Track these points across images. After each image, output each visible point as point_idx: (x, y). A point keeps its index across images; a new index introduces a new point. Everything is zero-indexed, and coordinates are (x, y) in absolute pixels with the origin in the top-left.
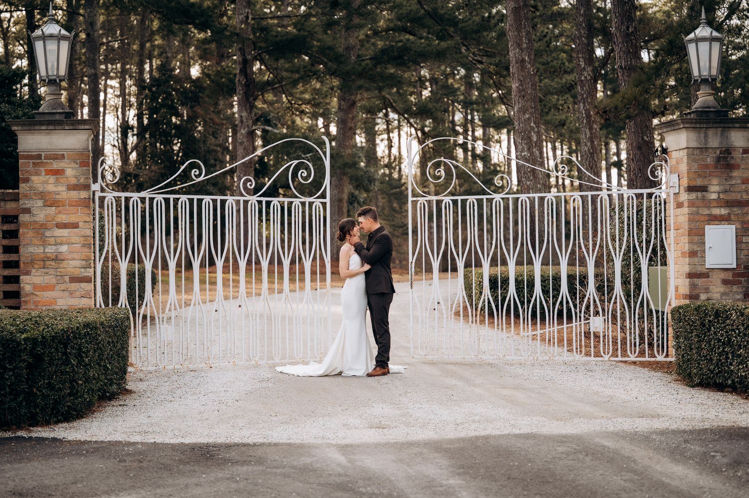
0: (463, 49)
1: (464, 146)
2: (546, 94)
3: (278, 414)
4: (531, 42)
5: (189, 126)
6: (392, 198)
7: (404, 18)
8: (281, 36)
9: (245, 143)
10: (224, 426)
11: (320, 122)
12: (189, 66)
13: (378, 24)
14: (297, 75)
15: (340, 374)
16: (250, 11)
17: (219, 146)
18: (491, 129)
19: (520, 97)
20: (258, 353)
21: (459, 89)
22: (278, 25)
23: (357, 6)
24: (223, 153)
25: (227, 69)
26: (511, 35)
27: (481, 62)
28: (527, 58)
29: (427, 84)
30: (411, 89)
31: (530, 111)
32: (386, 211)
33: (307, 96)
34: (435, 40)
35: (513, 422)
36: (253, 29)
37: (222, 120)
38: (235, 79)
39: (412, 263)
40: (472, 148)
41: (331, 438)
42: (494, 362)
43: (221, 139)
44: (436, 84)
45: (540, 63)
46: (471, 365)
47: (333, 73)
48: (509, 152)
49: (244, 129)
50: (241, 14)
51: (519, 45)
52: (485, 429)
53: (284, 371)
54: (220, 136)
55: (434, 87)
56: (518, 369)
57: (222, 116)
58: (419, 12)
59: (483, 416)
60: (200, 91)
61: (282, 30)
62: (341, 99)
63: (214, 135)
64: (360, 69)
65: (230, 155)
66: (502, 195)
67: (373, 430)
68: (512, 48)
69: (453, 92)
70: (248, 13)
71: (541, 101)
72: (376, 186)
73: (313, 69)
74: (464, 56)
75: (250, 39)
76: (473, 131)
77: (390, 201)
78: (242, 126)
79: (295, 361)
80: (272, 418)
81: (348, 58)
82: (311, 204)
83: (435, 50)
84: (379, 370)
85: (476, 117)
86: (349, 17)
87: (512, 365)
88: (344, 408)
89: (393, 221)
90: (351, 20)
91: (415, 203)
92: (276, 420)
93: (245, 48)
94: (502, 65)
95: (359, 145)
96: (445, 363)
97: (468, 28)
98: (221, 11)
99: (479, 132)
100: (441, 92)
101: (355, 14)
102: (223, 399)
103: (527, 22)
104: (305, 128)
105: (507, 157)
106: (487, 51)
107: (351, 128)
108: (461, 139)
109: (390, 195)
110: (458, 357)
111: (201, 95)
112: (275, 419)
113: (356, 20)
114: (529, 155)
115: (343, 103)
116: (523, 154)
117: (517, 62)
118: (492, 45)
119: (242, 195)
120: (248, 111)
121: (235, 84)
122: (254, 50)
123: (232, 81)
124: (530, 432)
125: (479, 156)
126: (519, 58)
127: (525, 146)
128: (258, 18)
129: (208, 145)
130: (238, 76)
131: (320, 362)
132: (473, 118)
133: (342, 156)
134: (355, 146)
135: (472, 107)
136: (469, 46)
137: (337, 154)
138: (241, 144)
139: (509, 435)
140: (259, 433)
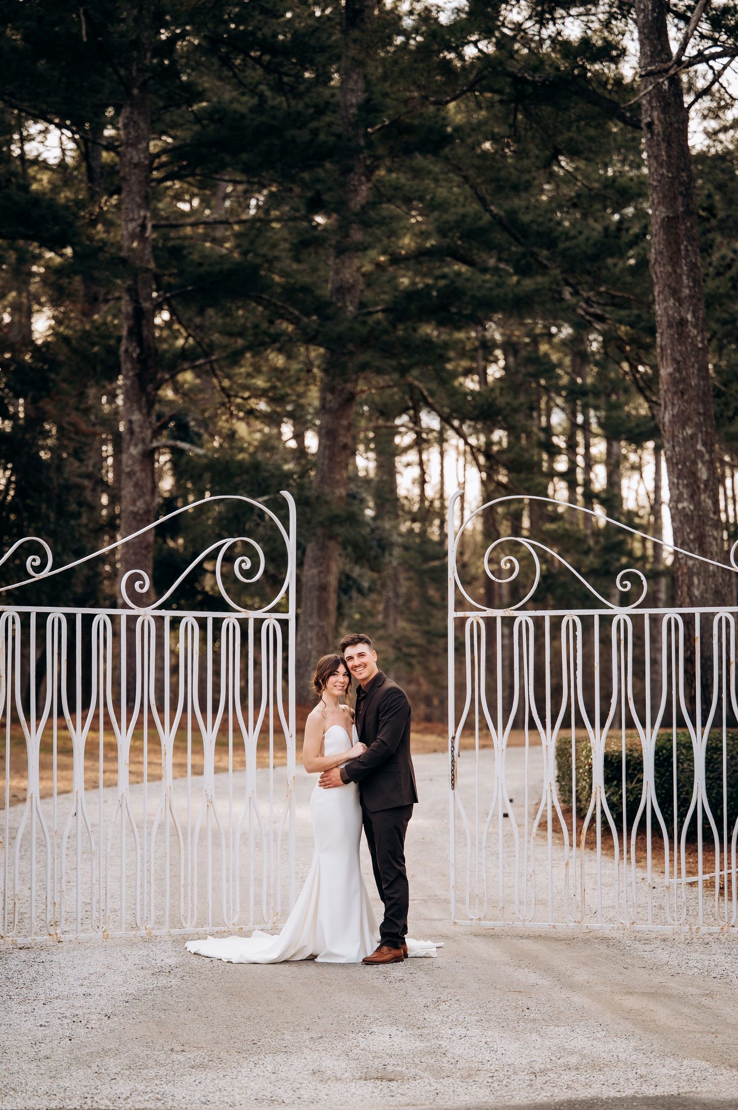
0: (567, 293)
1: (569, 476)
2: (731, 382)
3: (186, 1048)
4: (700, 285)
5: (28, 436)
6: (426, 579)
7: (451, 230)
8: (210, 265)
9: (138, 474)
10: (81, 1072)
11: (287, 430)
12: (29, 314)
13: (401, 243)
14: (240, 342)
15: (312, 958)
16: (148, 215)
17: (89, 476)
18: (623, 443)
19: (675, 393)
20: (153, 909)
21: (560, 365)
22: (205, 237)
23: (358, 207)
24: (94, 490)
25: (102, 328)
26: (659, 271)
27: (601, 319)
28: (689, 317)
29: (498, 353)
30: (465, 363)
31: (696, 420)
32: (415, 604)
33: (260, 382)
34: (511, 275)
35: (642, 1071)
36: (155, 248)
37: (94, 425)
38: (118, 348)
39: (454, 738)
40: (584, 480)
41: (287, 1101)
42: (614, 934)
43: (91, 462)
44: (516, 353)
45: (718, 320)
46: (569, 941)
47: (311, 339)
48: (657, 489)
49: (136, 445)
50: (132, 220)
51: (675, 292)
52: (588, 1085)
53: (203, 952)
54: (90, 458)
55: (511, 360)
56: (660, 951)
57: (92, 417)
58: (480, 219)
59: (584, 1057)
60: (51, 369)
61: (212, 249)
62: (327, 389)
63: (77, 454)
64: (364, 331)
65: (109, 495)
66: (630, 610)
67: (370, 1084)
68: (662, 297)
69: (547, 371)
70: (145, 218)
71: (719, 394)
72: (394, 558)
73: (272, 331)
74: (569, 307)
75: (148, 270)
76: (587, 447)
77: (422, 585)
78: (131, 439)
79: (223, 929)
80: (174, 1056)
81: (340, 308)
82: (259, 622)
83: (511, 296)
84: (387, 951)
85: (593, 420)
86: (343, 228)
87: (647, 941)
88: (315, 1036)
89: (428, 623)
90: (347, 236)
91: (461, 623)
92: (183, 1059)
93: (140, 286)
94: (643, 324)
95: (362, 474)
96: (517, 936)
97: (577, 250)
98: (92, 214)
99: (599, 448)
100: (523, 370)
101: (354, 222)
102: (80, 1012)
103: (692, 245)
104: (255, 443)
105: (652, 496)
106: (613, 297)
107: (345, 447)
108: (562, 465)
109: (421, 573)
110: (542, 925)
111: (53, 376)
112: (181, 1057)
113: (357, 235)
114: (692, 507)
115: (329, 397)
116: (680, 506)
117: (670, 326)
118: (624, 284)
119: (125, 606)
120: (145, 411)
121: (117, 356)
122: (157, 291)
123: (113, 352)
124: (675, 1093)
125: (597, 496)
126: (674, 318)
127: (685, 491)
128: (165, 226)
129: (66, 475)
130: (124, 342)
131: (274, 931)
132: (587, 422)
133: (326, 502)
134: (355, 478)
135: (585, 399)
136: (579, 287)
137: (318, 498)
138: (130, 474)
139: (634, 1098)
140: (149, 1089)
